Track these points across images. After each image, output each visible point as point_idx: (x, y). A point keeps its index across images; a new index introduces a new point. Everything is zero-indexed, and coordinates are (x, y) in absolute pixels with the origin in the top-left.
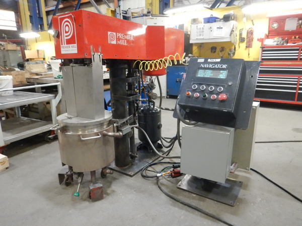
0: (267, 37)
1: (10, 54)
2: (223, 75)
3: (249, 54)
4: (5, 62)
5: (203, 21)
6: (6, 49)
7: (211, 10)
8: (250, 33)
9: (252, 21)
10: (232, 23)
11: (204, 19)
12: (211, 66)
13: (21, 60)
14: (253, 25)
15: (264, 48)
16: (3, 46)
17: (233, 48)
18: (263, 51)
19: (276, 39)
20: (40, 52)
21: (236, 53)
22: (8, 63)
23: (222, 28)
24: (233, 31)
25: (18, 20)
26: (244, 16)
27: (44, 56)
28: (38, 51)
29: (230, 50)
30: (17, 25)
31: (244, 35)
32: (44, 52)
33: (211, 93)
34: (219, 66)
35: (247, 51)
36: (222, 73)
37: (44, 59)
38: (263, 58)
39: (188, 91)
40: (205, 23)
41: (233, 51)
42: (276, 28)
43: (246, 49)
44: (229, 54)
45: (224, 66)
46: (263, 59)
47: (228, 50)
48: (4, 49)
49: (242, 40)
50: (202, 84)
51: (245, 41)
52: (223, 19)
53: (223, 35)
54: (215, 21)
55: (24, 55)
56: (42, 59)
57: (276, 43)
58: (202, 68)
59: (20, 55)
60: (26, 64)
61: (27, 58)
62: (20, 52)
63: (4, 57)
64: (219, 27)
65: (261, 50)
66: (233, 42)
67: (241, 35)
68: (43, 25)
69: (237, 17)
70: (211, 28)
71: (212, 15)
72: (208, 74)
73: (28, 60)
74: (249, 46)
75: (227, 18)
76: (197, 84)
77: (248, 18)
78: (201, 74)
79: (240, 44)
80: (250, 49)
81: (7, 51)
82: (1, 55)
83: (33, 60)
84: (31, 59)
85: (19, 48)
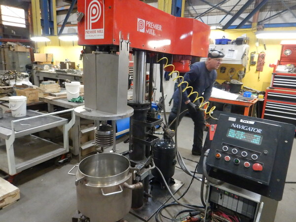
0: (280, 63)
1: (20, 56)
2: (257, 140)
3: (259, 78)
4: (14, 63)
5: (214, 42)
6: (16, 50)
7: (223, 30)
8: (262, 57)
9: (264, 45)
10: (245, 47)
11: (216, 40)
12: (243, 127)
13: (30, 62)
14: (265, 49)
15: (276, 74)
16: (13, 47)
17: (243, 70)
18: (275, 77)
19: (288, 65)
20: (48, 56)
21: (246, 75)
22: (16, 65)
23: (234, 51)
24: (245, 55)
25: (28, 18)
26: (257, 40)
27: (53, 60)
28: (47, 55)
29: (240, 72)
30: (26, 23)
31: (256, 59)
32: (52, 56)
33: (244, 159)
34: (253, 129)
35: (257, 74)
36: (256, 138)
37: (52, 63)
38: (274, 84)
39: (218, 152)
40: (216, 44)
41: (243, 73)
42: (288, 54)
43: (256, 72)
44: (238, 76)
45: (259, 131)
46: (274, 86)
47: (237, 72)
48: (14, 50)
49: (253, 63)
50: (234, 147)
51: (256, 65)
52: (235, 42)
53: (234, 58)
54: (227, 44)
55: (32, 58)
56: (51, 63)
57: (287, 70)
58: (233, 128)
59: (29, 57)
60: (34, 67)
61: (36, 61)
62: (29, 54)
63: (13, 58)
64: (230, 49)
65: (273, 76)
66: (244, 65)
67: (252, 58)
68: (53, 29)
69: (249, 40)
70: (222, 49)
71: (224, 37)
72: (241, 136)
73: (36, 63)
74: (259, 69)
75: (239, 42)
76: (228, 145)
77: (261, 42)
78: (232, 134)
79: (251, 67)
80: (261, 72)
81: (17, 52)
82: (10, 55)
83: (41, 64)
84: (40, 62)
85: (28, 50)
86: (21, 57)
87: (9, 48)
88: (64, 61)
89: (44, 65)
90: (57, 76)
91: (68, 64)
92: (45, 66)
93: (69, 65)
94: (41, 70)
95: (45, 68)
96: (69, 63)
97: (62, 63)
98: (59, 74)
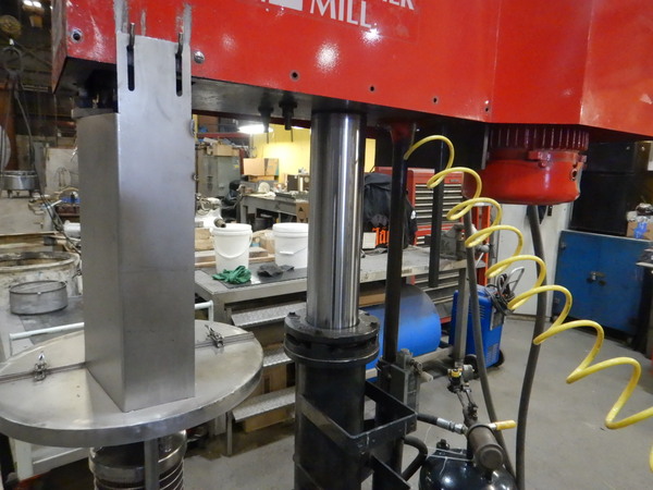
1: (221, 165)
4: (210, 178)
6: (215, 154)
13: (238, 177)
16: (211, 147)
20: (269, 164)
22: (214, 183)
27: (278, 171)
28: (266, 161)
32: (277, 163)
37: (276, 177)
48: (212, 153)
55: (241, 168)
56: (273, 178)
59: (237, 166)
61: (246, 173)
62: (238, 161)
63: (210, 168)
73: (246, 178)
81: (216, 157)
82: (206, 164)
83: (255, 180)
84: (252, 177)
85: (236, 153)
86: (221, 167)
87: (205, 149)
88: (295, 173)
89: (258, 183)
90: (277, 207)
91: (301, 179)
92: (262, 184)
93: (304, 182)
94: (253, 192)
95: (260, 190)
96: (304, 177)
97: (291, 178)
98: (280, 202)
